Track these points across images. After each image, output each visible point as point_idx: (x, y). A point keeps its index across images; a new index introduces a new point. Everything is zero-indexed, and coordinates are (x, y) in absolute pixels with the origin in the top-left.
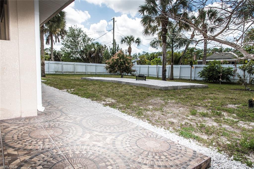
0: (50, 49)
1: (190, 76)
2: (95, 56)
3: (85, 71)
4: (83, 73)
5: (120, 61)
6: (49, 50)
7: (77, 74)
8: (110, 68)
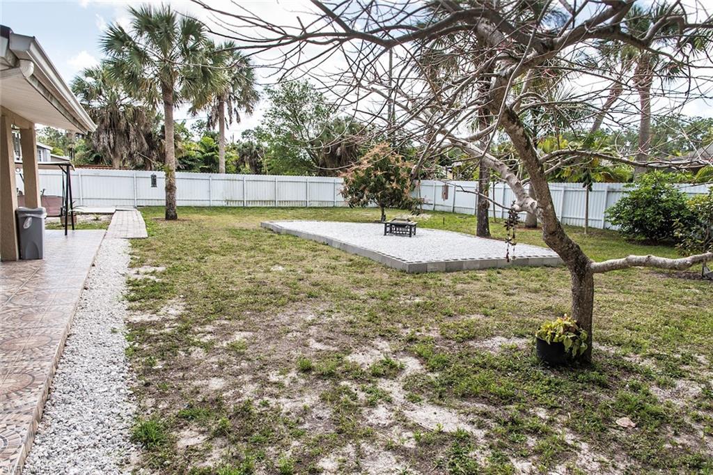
0: (256, 131)
1: (584, 217)
2: (341, 153)
3: (304, 199)
4: (297, 205)
5: (375, 175)
6: (255, 133)
7: (284, 206)
8: (350, 193)
